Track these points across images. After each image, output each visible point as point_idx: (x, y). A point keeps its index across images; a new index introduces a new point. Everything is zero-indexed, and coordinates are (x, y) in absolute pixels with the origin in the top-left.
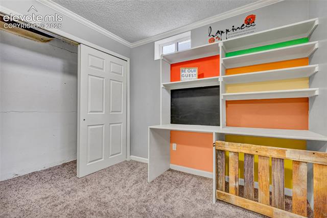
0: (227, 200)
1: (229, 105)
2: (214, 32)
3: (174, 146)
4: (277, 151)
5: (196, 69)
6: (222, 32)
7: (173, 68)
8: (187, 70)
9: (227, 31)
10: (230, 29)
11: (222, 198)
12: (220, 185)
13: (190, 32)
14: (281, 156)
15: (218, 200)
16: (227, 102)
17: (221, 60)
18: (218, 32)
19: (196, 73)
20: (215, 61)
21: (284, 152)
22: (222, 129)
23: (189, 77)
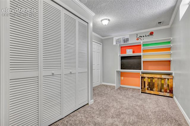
0: (145, 92)
1: (144, 63)
2: (138, 36)
3: (122, 78)
4: (160, 76)
5: (132, 50)
6: (142, 37)
7: (122, 48)
8: (128, 50)
9: (143, 36)
10: (144, 36)
11: (143, 91)
12: (142, 88)
13: (129, 35)
14: (161, 77)
15: (142, 93)
16: (143, 62)
17: (142, 48)
18: (140, 36)
19: (132, 51)
20: (140, 46)
21: (161, 76)
22: (142, 70)
23: (129, 53)
